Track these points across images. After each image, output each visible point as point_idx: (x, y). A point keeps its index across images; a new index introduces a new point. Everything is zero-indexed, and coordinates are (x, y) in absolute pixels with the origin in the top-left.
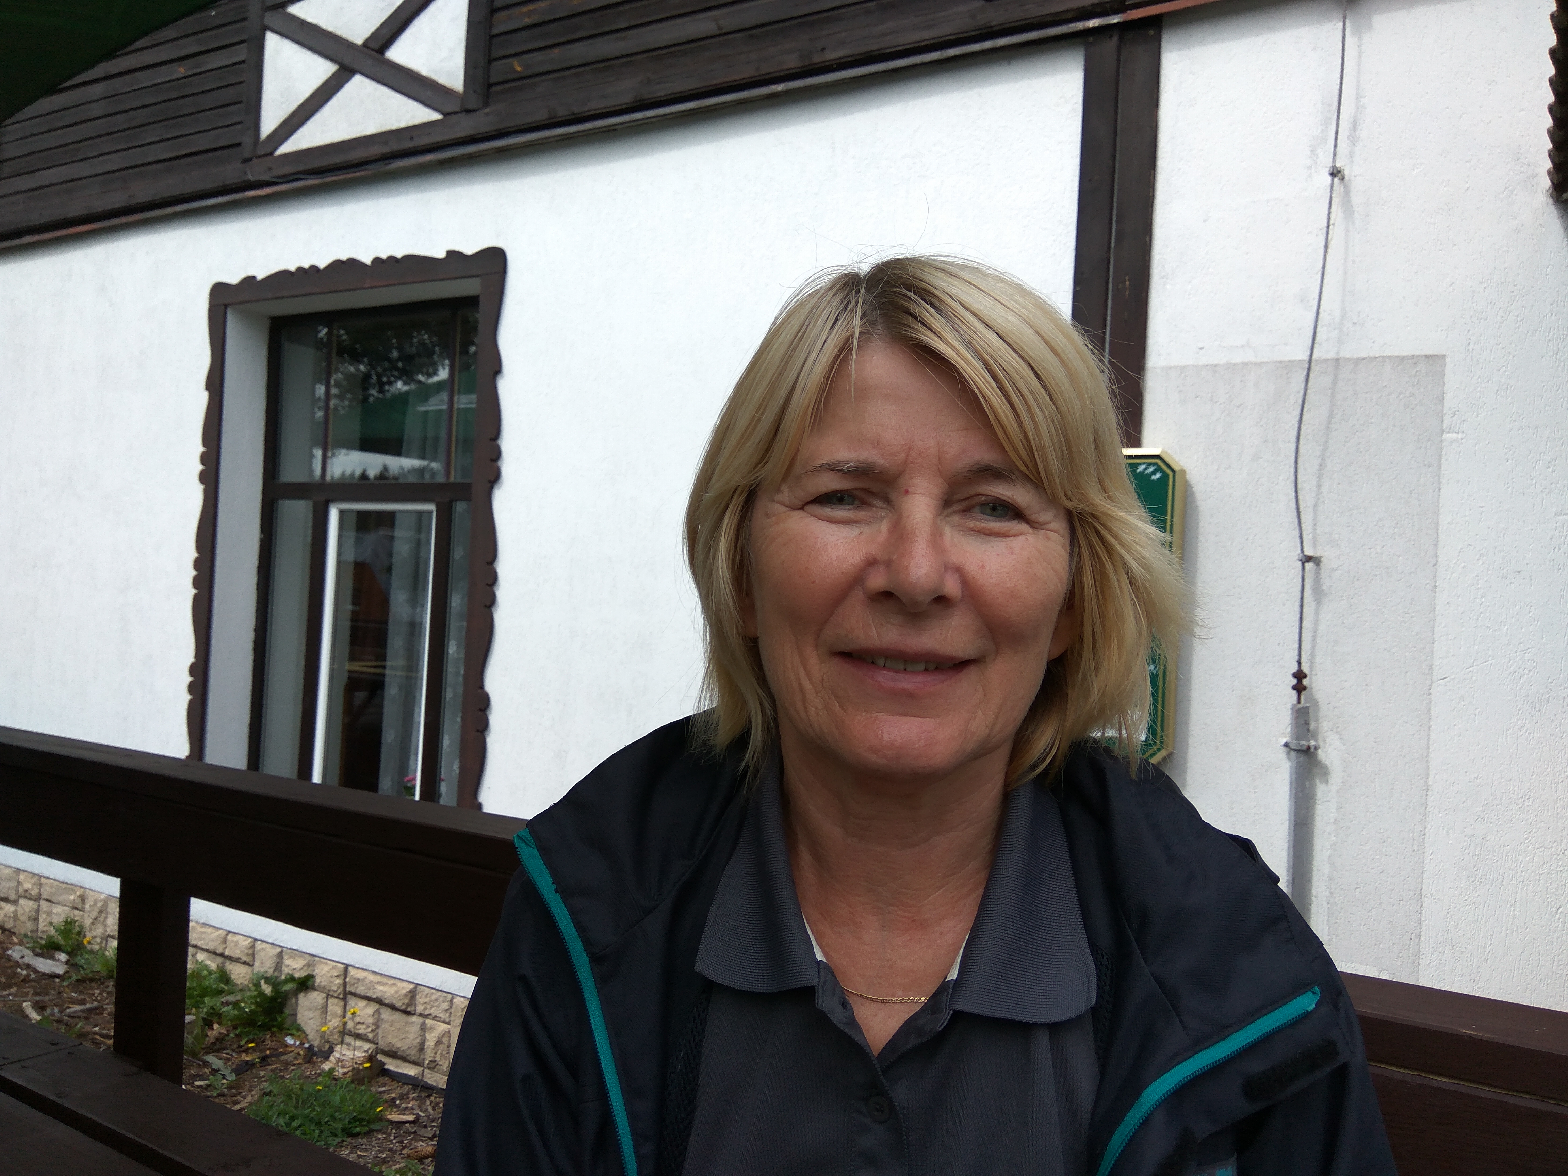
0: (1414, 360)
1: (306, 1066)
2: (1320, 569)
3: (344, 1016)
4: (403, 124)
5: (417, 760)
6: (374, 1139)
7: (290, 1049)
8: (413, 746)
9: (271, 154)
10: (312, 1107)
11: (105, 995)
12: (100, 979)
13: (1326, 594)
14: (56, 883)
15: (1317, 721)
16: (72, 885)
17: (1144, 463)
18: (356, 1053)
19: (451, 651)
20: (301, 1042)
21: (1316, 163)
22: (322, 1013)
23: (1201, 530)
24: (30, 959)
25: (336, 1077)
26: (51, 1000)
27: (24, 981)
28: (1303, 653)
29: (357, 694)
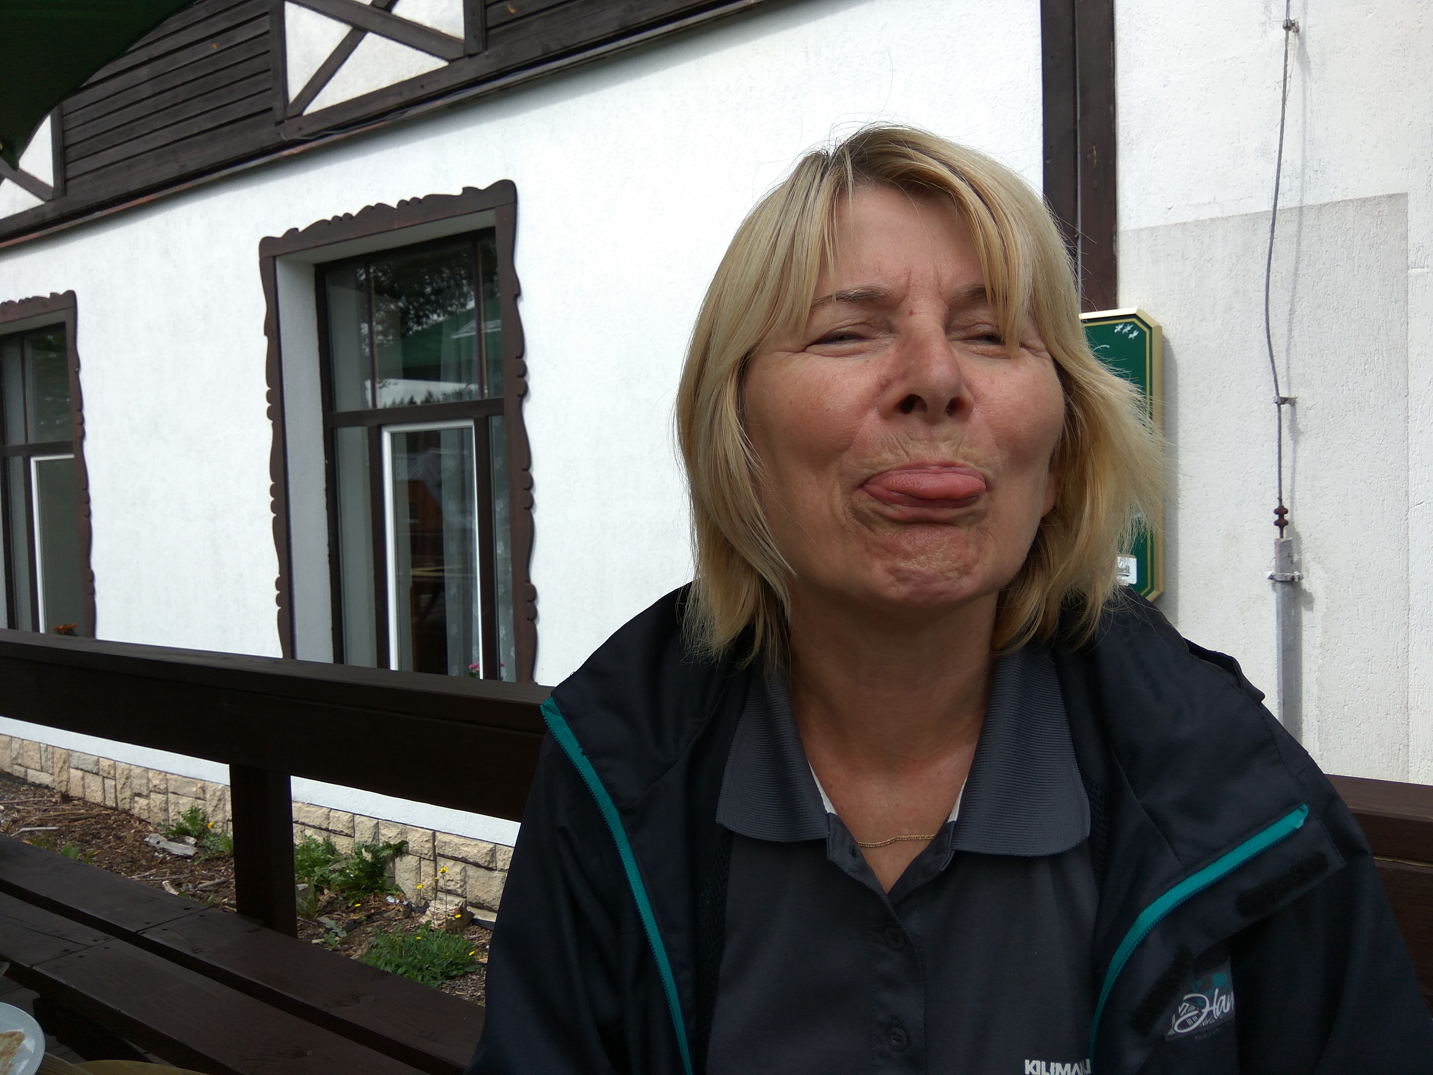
0: (1376, 201)
1: (406, 921)
2: (1295, 410)
3: (436, 876)
4: (413, 75)
5: (478, 649)
6: (469, 980)
7: (391, 907)
8: (474, 636)
9: (301, 114)
10: (414, 955)
11: (230, 870)
12: (224, 858)
13: (1302, 433)
14: (180, 778)
15: (1300, 553)
16: (193, 778)
17: (1121, 324)
18: (448, 906)
19: (499, 551)
20: (400, 900)
21: (1270, 19)
22: (417, 873)
23: (1180, 382)
24: (165, 844)
25: (433, 929)
26: (186, 878)
27: (161, 862)
28: (1283, 490)
29: (422, 596)
